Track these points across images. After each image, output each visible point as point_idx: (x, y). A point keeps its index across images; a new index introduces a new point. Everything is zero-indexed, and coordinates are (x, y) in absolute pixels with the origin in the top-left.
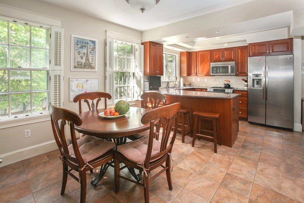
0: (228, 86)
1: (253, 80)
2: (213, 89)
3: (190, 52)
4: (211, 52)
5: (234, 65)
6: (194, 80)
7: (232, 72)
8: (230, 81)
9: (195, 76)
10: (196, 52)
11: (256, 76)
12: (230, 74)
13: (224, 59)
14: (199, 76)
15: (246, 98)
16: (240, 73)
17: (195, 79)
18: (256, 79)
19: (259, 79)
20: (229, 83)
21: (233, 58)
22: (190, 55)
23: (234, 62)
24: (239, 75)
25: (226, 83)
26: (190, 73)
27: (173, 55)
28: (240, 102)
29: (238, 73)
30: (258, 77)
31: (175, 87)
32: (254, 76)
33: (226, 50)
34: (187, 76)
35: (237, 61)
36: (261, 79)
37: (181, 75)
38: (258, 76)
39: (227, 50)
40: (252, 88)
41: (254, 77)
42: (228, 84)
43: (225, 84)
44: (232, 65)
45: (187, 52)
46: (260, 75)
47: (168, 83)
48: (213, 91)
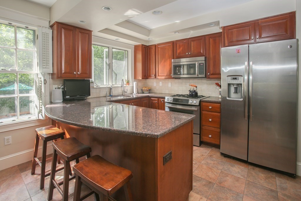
0: (194, 95)
1: (229, 85)
2: (172, 98)
3: (147, 45)
4: (174, 44)
5: (204, 62)
6: (155, 84)
7: (200, 73)
8: (196, 87)
9: (153, 79)
10: (155, 46)
11: (234, 79)
12: (198, 75)
13: (190, 53)
14: (158, 79)
15: (219, 114)
16: (212, 74)
17: (156, 82)
18: (233, 84)
19: (238, 84)
20: (195, 89)
21: (202, 52)
22: (147, 49)
23: (203, 58)
24: (211, 76)
25: (192, 88)
26: (147, 75)
27: (125, 51)
28: (210, 120)
29: (209, 74)
30: (237, 81)
31: (123, 95)
32: (230, 79)
33: (193, 41)
34: (142, 78)
35: (207, 56)
36: (241, 84)
37: (135, 77)
38: (236, 78)
39: (195, 40)
40: (228, 98)
41: (230, 81)
42: (195, 91)
43: (190, 91)
44: (200, 62)
45: (142, 45)
46: (239, 77)
47: (111, 89)
48: (172, 102)
